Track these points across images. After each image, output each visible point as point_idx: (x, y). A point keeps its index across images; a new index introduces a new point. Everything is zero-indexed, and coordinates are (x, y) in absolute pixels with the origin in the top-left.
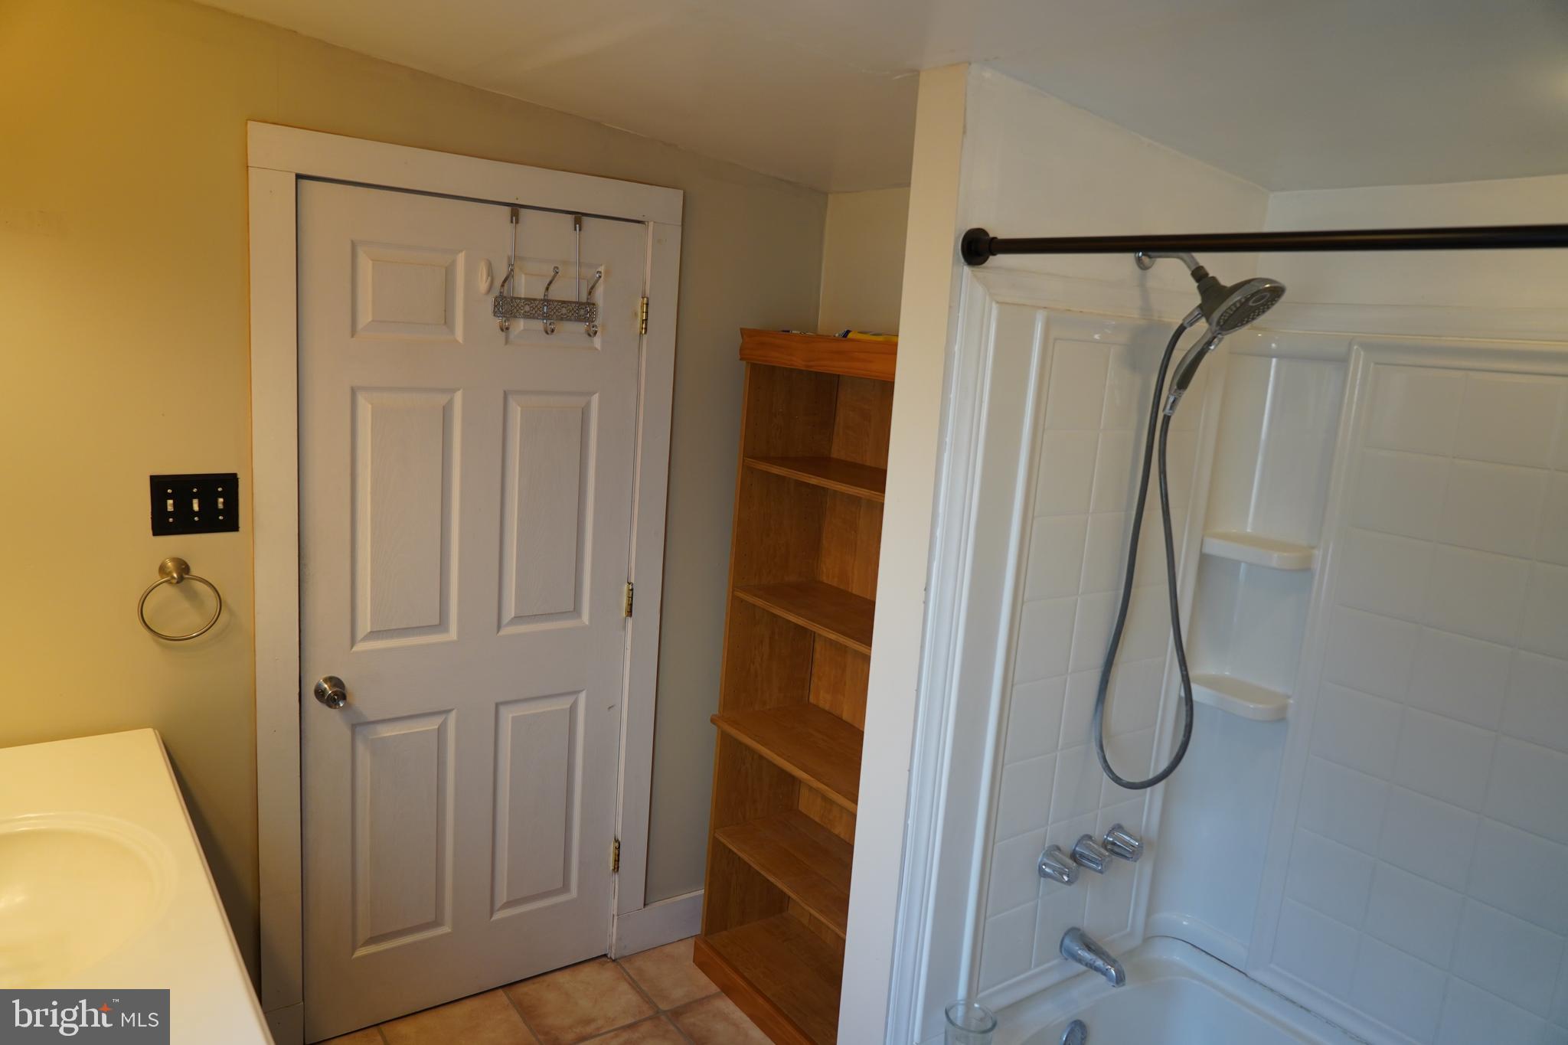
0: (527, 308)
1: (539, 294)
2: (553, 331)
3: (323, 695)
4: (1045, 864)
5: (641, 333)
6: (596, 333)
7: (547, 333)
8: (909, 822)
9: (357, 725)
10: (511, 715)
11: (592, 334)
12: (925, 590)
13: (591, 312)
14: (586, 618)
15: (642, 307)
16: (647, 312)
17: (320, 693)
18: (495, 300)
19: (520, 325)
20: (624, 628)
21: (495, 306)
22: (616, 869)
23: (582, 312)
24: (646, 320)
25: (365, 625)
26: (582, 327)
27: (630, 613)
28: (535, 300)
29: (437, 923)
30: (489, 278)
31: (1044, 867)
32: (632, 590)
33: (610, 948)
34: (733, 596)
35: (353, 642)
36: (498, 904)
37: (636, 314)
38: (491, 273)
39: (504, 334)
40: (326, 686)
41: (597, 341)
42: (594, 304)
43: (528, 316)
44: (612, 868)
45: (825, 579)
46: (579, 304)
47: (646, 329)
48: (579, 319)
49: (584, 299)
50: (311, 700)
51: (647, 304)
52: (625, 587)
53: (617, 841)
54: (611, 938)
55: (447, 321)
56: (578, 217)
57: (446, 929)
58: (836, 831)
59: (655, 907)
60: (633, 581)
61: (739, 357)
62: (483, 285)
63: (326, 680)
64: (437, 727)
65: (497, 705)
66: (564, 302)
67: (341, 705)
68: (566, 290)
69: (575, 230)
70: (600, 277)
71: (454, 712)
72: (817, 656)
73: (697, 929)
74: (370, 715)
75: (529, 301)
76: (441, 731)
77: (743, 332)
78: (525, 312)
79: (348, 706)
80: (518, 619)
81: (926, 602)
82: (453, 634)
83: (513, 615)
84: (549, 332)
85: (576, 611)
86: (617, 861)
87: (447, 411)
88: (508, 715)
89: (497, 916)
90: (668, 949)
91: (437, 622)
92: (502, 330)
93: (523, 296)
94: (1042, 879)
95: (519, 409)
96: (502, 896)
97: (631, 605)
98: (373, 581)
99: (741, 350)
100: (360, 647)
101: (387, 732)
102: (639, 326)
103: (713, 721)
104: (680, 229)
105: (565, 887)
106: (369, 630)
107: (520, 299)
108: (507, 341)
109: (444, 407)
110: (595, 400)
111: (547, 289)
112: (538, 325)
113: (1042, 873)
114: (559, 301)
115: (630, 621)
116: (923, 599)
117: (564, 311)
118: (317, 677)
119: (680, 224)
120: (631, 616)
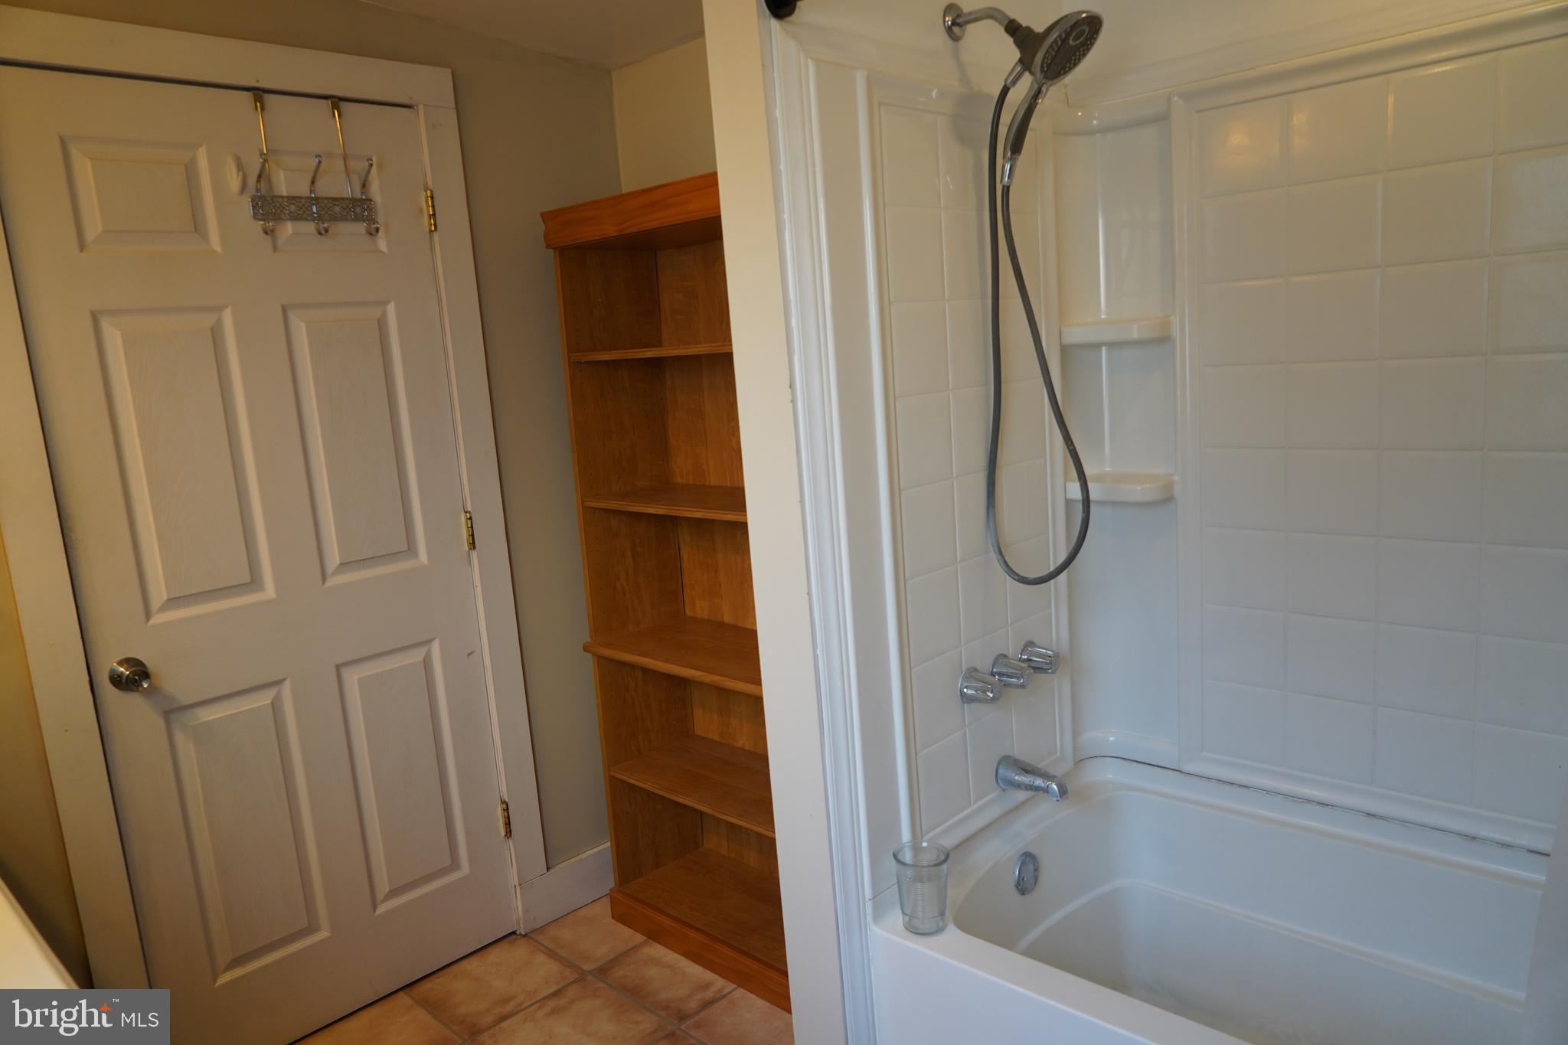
0: (293, 208)
1: (303, 189)
2: (327, 231)
3: (120, 681)
4: (966, 687)
5: (431, 231)
6: (377, 230)
7: (320, 234)
8: (818, 653)
9: (171, 712)
10: (356, 678)
11: (373, 233)
12: (791, 387)
13: (369, 209)
14: (423, 556)
15: (427, 202)
16: (433, 206)
17: (117, 681)
18: (253, 200)
19: (288, 228)
20: (470, 563)
21: (254, 207)
22: (509, 833)
23: (358, 210)
24: (434, 215)
25: (159, 592)
26: (361, 227)
27: (473, 545)
28: (300, 198)
29: (311, 929)
30: (241, 173)
31: (965, 690)
32: (470, 518)
33: (518, 923)
34: (584, 507)
35: (148, 615)
36: (380, 896)
37: (421, 210)
38: (240, 166)
39: (269, 238)
40: (122, 669)
41: (382, 243)
42: (371, 200)
43: (296, 218)
44: (503, 834)
45: (679, 480)
46: (353, 200)
47: (435, 225)
48: (358, 219)
49: (358, 195)
50: (108, 691)
51: (432, 197)
52: (463, 518)
53: (503, 802)
54: (517, 912)
55: (198, 226)
56: (336, 102)
57: (324, 934)
58: (739, 744)
59: (559, 870)
60: (469, 508)
61: (545, 245)
62: (234, 182)
63: (120, 663)
64: (270, 701)
65: (338, 668)
66: (335, 199)
67: (145, 686)
68: (336, 185)
69: (334, 116)
70: (371, 165)
71: (287, 684)
72: (686, 564)
73: (610, 882)
74: (185, 697)
75: (292, 199)
76: (276, 706)
77: (544, 216)
78: (291, 212)
79: (153, 691)
80: (345, 566)
81: (793, 401)
82: (270, 591)
83: (338, 562)
84: (323, 232)
85: (411, 549)
86: (508, 824)
87: (216, 334)
88: (353, 678)
89: (380, 910)
90: (582, 912)
91: (248, 580)
92: (266, 233)
93: (285, 194)
94: (965, 705)
95: (303, 324)
96: (383, 886)
97: (473, 535)
98: (160, 539)
99: (546, 236)
100: (158, 619)
101: (209, 715)
102: (426, 223)
103: (586, 649)
104: (454, 111)
105: (455, 864)
106: (165, 597)
107: (282, 197)
108: (275, 248)
109: (212, 329)
110: (391, 309)
111: (313, 182)
112: (310, 227)
113: (966, 699)
114: (326, 198)
115: (474, 554)
116: (790, 398)
117: (337, 209)
118: (110, 662)
119: (454, 106)
120: (474, 548)
